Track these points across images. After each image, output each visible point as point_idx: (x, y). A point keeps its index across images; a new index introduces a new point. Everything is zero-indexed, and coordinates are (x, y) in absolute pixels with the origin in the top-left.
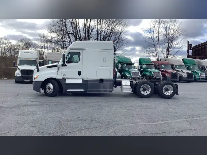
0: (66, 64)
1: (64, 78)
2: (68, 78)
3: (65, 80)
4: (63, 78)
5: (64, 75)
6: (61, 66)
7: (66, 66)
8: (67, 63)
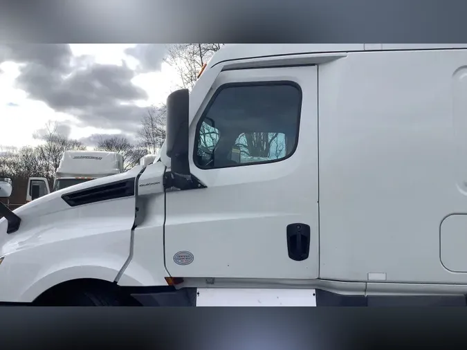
0: (194, 170)
1: (179, 280)
2: (211, 282)
3: (191, 294)
4: (175, 281)
5: (184, 258)
6: (160, 187)
7: (195, 184)
8: (201, 164)
